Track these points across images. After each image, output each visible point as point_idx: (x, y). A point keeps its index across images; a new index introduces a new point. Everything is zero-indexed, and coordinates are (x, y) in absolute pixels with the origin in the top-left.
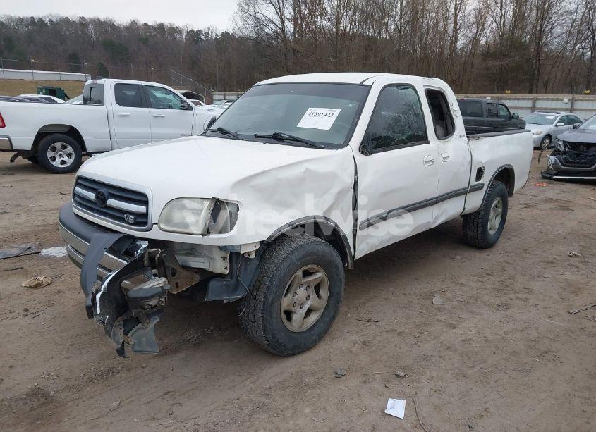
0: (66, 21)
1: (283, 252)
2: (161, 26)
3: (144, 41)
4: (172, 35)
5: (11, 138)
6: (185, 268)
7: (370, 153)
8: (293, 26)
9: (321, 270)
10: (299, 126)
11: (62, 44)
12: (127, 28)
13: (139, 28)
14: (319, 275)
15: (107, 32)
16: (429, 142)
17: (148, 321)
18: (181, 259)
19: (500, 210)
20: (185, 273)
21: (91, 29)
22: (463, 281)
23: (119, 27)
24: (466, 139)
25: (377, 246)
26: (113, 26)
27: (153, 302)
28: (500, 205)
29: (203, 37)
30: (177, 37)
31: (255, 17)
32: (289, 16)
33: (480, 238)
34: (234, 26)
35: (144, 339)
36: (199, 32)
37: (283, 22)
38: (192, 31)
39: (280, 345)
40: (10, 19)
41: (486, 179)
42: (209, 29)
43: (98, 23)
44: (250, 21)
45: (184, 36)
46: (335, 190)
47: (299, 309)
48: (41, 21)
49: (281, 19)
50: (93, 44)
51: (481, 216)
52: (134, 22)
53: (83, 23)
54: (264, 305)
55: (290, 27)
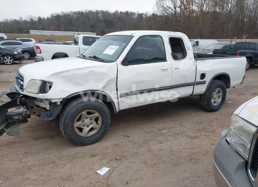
0: (91, 12)
1: (74, 103)
2: (127, 12)
3: (120, 18)
4: (131, 16)
5: (44, 58)
6: (38, 106)
7: (127, 65)
8: (180, 10)
9: (97, 112)
10: (103, 53)
11: (89, 21)
12: (114, 14)
13: (118, 13)
14: (96, 114)
15: (106, 16)
16: (167, 61)
17: (18, 124)
18: (37, 103)
19: (221, 94)
20: (37, 108)
21: (100, 15)
22: (185, 125)
23: (110, 13)
24: (194, 60)
25: (134, 105)
26: (108, 13)
27: (16, 118)
28: (221, 92)
29: (144, 16)
30: (133, 16)
31: (163, 7)
32: (178, 6)
33: (206, 107)
34: (153, 11)
35: (15, 131)
36: (142, 14)
37: (175, 8)
38: (140, 14)
39: (74, 140)
40: (71, 12)
41: (208, 79)
42: (146, 12)
43: (103, 12)
44: (161, 9)
45: (136, 16)
46: (106, 80)
47: (87, 128)
48: (82, 12)
49: (174, 6)
50: (100, 21)
51: (206, 96)
52: (116, 11)
53: (97, 13)
54: (64, 124)
55: (178, 10)
